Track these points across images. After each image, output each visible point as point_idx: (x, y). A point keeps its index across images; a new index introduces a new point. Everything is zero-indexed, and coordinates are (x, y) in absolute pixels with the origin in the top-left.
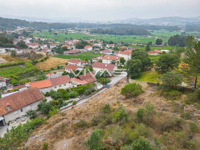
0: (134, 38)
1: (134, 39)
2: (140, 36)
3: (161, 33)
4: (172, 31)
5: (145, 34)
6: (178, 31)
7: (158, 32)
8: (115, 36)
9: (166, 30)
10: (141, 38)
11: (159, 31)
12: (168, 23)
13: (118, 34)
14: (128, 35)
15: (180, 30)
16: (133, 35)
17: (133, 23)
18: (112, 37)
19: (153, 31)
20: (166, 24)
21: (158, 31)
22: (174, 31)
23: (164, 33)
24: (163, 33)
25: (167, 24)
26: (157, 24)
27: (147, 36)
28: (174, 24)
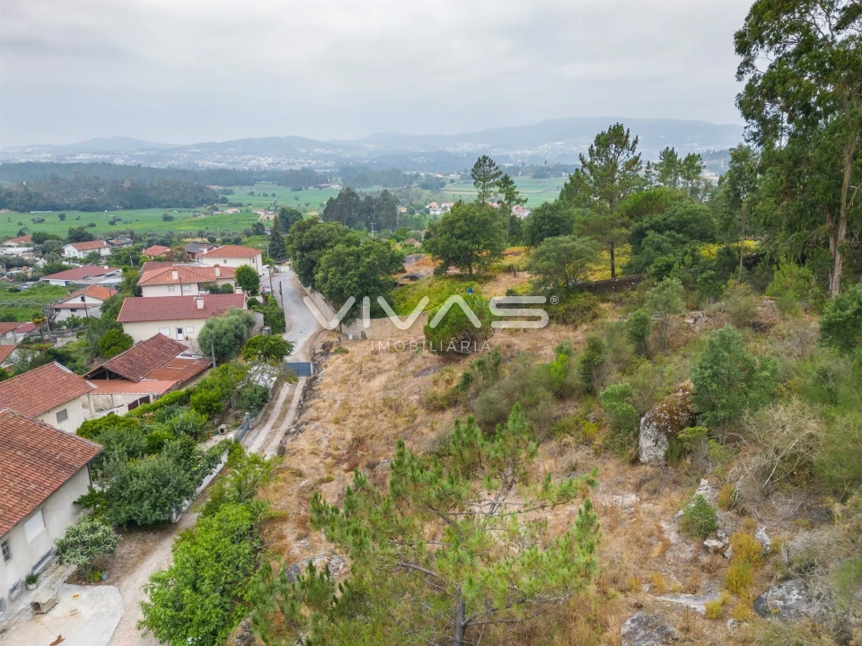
0: (167, 218)
1: (167, 223)
2: (183, 209)
3: (265, 195)
4: (301, 189)
5: (203, 201)
6: (321, 189)
7: (252, 194)
8: (62, 217)
9: (279, 185)
10: (195, 219)
11: (254, 189)
12: (271, 160)
13: (69, 208)
14: (126, 208)
15: (328, 182)
16: (149, 206)
17: (119, 161)
18: (42, 221)
19: (228, 188)
20: (265, 162)
21: (247, 189)
22: (307, 188)
23: (274, 195)
24: (270, 194)
25: (269, 164)
26: (232, 163)
27: (217, 209)
28: (293, 164)
